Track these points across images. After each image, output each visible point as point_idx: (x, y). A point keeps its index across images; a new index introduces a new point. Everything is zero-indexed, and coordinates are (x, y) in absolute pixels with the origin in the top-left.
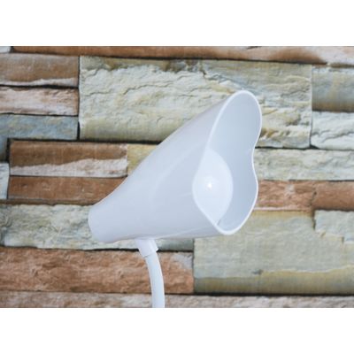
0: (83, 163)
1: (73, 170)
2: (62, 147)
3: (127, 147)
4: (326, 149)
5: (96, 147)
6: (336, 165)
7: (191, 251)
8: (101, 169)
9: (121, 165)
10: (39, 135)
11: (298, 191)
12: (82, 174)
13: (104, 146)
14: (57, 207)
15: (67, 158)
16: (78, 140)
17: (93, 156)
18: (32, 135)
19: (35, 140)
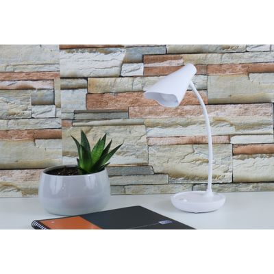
0: (168, 61)
1: (165, 64)
2: (161, 56)
3: (182, 55)
4: (252, 52)
5: (172, 56)
6: (256, 57)
7: (206, 90)
8: (174, 63)
9: (181, 61)
10: (153, 53)
11: (243, 67)
12: (168, 65)
13: (175, 55)
14: (161, 77)
15: (163, 60)
16: (166, 54)
17: (171, 59)
18: (150, 53)
19: (152, 55)
